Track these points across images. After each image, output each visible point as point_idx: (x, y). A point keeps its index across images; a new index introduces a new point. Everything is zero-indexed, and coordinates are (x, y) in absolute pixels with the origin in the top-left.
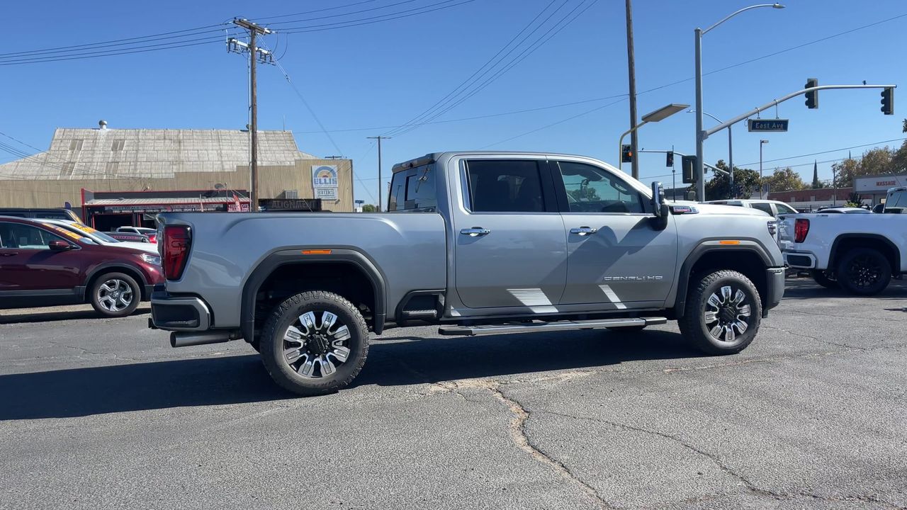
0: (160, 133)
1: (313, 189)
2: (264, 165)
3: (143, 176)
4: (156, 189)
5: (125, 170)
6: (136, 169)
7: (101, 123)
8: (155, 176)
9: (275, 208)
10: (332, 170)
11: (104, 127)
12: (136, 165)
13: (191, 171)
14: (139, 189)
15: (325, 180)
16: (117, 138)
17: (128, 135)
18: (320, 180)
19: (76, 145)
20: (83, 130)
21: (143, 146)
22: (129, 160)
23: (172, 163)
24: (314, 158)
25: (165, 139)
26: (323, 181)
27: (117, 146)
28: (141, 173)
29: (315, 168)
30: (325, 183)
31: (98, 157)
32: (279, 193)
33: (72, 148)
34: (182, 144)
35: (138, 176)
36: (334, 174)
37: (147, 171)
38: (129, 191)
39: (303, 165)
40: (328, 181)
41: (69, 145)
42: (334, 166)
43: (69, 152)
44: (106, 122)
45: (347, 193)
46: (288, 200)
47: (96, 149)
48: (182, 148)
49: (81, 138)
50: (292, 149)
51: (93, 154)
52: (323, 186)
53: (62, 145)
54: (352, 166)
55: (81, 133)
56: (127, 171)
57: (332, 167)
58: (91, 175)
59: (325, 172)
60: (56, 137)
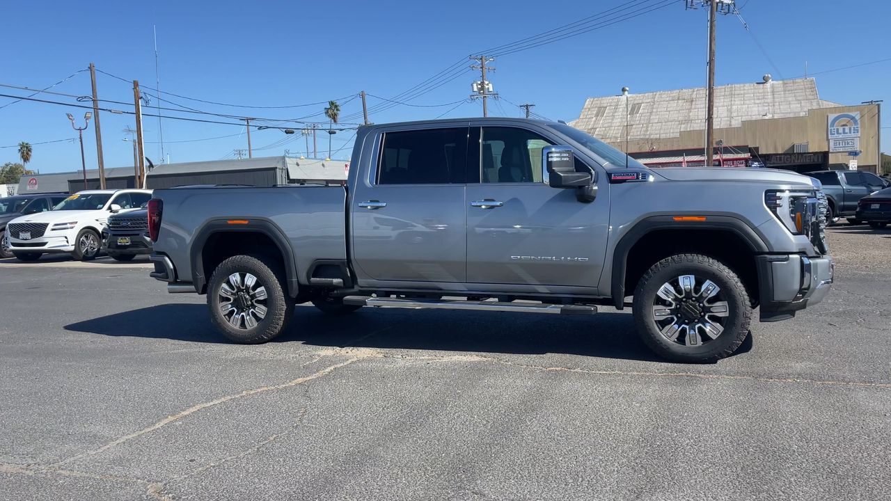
0: (675, 93)
1: (828, 140)
2: (776, 118)
3: (652, 137)
4: (661, 149)
5: (637, 132)
6: (647, 131)
7: (624, 90)
8: (663, 136)
9: (774, 163)
10: (853, 118)
11: (626, 93)
12: (647, 127)
13: (698, 129)
14: (646, 149)
15: (844, 129)
16: (636, 102)
17: (644, 98)
18: (838, 130)
19: (600, 111)
20: (609, 98)
21: (657, 108)
22: (643, 122)
23: (681, 123)
24: (837, 105)
25: (678, 99)
26: (841, 130)
27: (634, 109)
28: (650, 135)
29: (832, 117)
30: (844, 133)
31: (617, 122)
32: (787, 147)
33: (597, 115)
34: (694, 103)
35: (647, 137)
36: (856, 122)
37: (656, 132)
38: (638, 151)
39: (821, 114)
40: (847, 130)
41: (595, 112)
42: (856, 113)
43: (594, 118)
44: (627, 89)
45: (873, 142)
46: (798, 154)
47: (616, 114)
48: (693, 106)
49: (605, 105)
50: (811, 97)
51: (613, 119)
52: (841, 136)
53: (589, 113)
54: (879, 111)
55: (606, 101)
56: (639, 133)
57: (853, 114)
58: (608, 138)
59: (843, 121)
60: (585, 107)
